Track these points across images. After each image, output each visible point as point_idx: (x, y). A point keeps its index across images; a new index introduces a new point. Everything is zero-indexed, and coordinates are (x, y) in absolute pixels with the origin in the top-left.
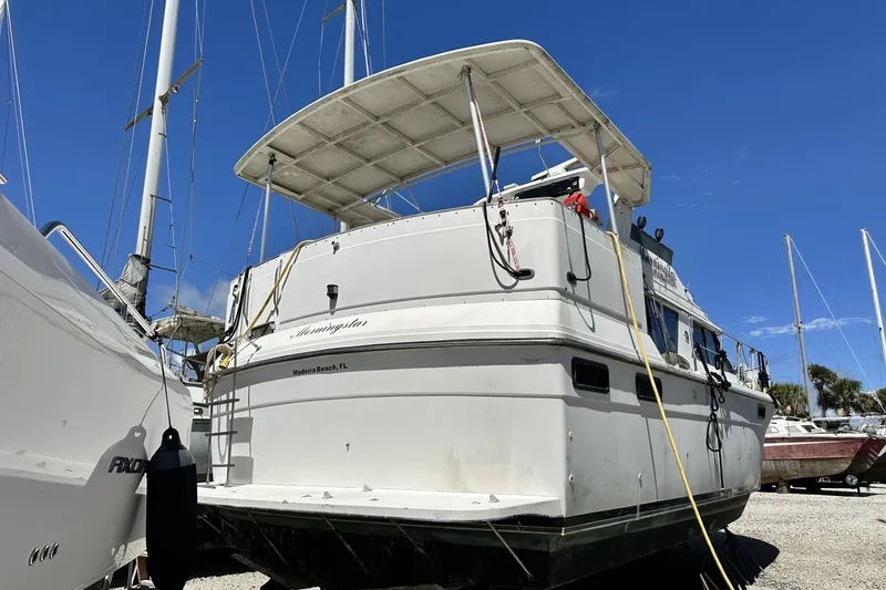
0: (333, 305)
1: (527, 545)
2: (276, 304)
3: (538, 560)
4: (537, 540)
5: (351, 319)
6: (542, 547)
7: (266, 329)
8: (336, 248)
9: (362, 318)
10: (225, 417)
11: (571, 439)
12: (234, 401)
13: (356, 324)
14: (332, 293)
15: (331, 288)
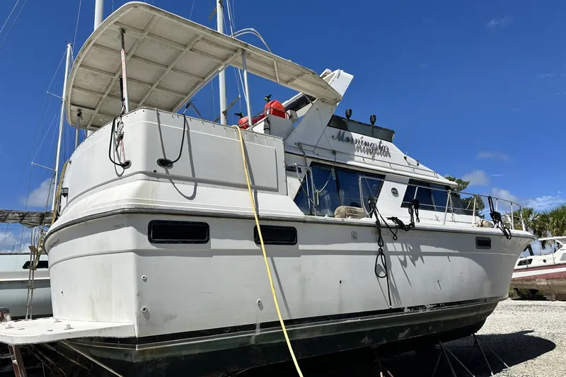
1: (123, 357)
4: (126, 354)
6: (129, 359)
11: (145, 280)
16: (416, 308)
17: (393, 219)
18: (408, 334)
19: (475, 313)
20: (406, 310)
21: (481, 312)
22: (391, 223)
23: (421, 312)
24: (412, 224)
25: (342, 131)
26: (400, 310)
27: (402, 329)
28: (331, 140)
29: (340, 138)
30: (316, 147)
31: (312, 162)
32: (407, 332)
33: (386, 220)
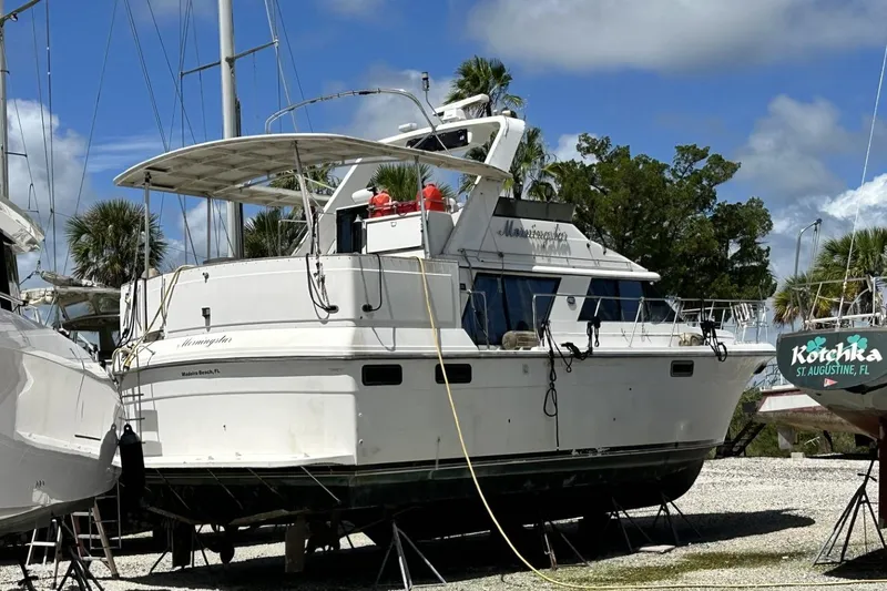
0: (208, 323)
1: (337, 483)
2: (164, 318)
3: (342, 491)
4: (342, 480)
5: (220, 336)
6: (344, 484)
7: (158, 336)
8: (207, 277)
9: (229, 334)
10: (132, 405)
12: (140, 395)
13: (224, 340)
14: (206, 313)
15: (204, 310)
16: (585, 451)
17: (568, 345)
18: (574, 481)
19: (662, 462)
20: (574, 453)
21: (670, 461)
22: (565, 350)
23: (591, 456)
24: (591, 349)
25: (510, 219)
26: (568, 453)
27: (568, 475)
28: (497, 237)
29: (508, 231)
30: (480, 251)
31: (478, 274)
32: (572, 479)
33: (559, 347)
